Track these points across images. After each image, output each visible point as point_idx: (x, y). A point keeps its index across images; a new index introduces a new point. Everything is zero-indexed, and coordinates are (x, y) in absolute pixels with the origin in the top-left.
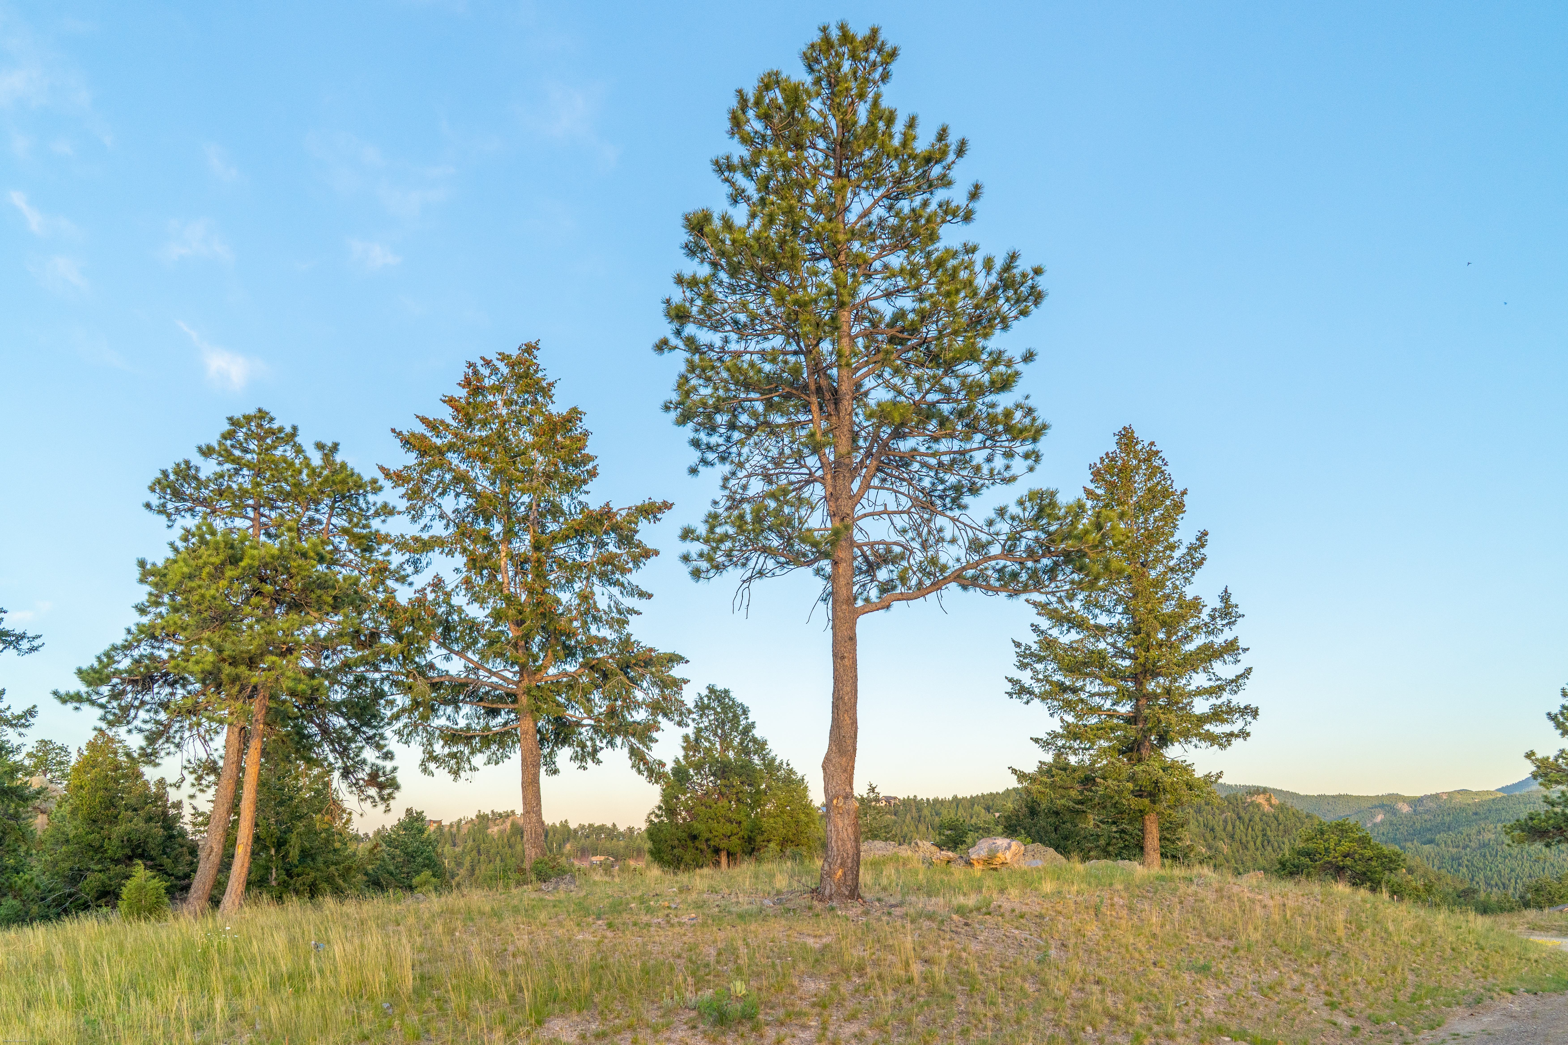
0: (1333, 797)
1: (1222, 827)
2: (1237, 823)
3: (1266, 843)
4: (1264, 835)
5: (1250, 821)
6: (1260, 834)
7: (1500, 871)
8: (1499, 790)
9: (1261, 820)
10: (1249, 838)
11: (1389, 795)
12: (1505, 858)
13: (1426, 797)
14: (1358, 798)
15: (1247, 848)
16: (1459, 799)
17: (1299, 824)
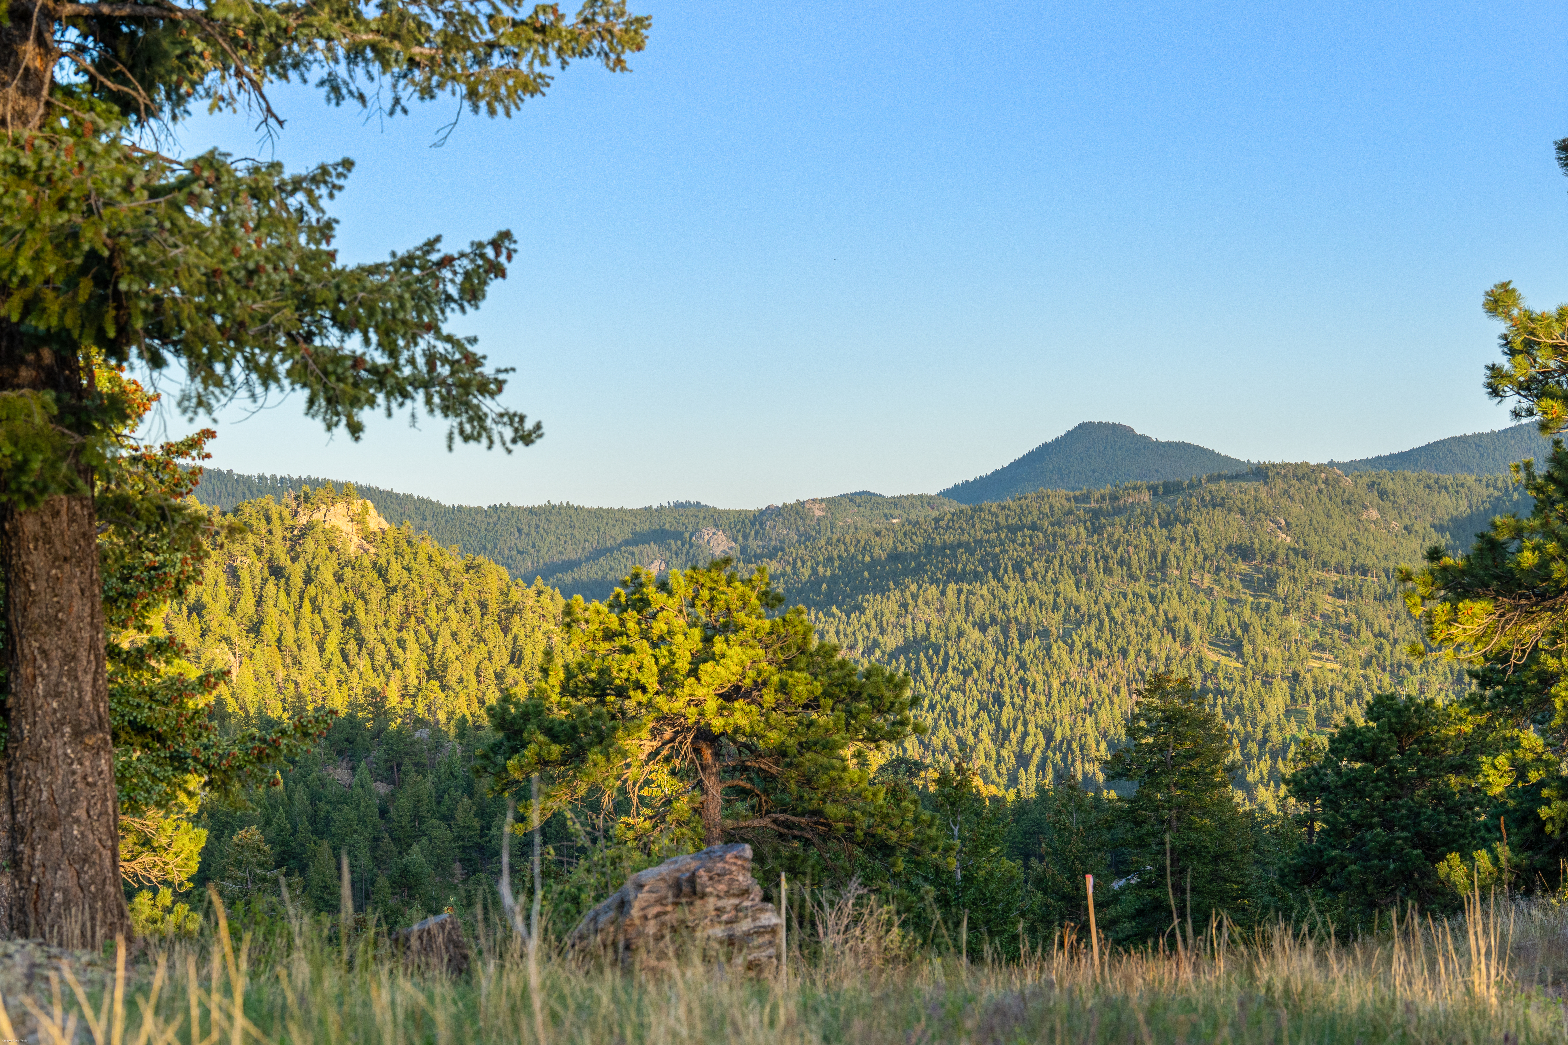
0: (531, 511)
1: (224, 600)
2: (271, 588)
3: (352, 646)
4: (350, 623)
5: (308, 580)
6: (336, 621)
7: (954, 711)
8: (947, 494)
9: (339, 579)
10: (306, 634)
11: (679, 506)
12: (967, 673)
13: (773, 512)
14: (598, 514)
15: (297, 662)
16: (849, 519)
17: (445, 592)
